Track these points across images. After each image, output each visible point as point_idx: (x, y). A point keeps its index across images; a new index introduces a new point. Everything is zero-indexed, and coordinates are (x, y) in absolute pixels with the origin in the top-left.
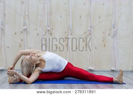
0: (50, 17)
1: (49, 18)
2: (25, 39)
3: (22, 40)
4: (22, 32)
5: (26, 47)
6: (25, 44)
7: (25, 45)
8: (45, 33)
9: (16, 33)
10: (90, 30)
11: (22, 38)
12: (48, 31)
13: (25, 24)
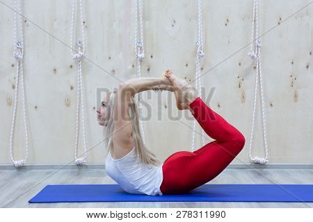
0: (144, 24)
1: (142, 26)
2: (79, 84)
3: (72, 88)
4: (71, 67)
5: (83, 106)
6: (80, 98)
7: (80, 101)
8: (133, 66)
9: (55, 70)
10: (253, 57)
11: (73, 83)
12: (141, 61)
13: (78, 46)
